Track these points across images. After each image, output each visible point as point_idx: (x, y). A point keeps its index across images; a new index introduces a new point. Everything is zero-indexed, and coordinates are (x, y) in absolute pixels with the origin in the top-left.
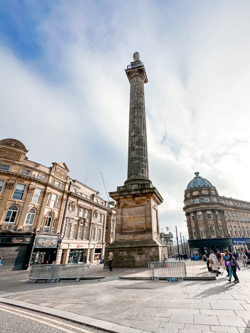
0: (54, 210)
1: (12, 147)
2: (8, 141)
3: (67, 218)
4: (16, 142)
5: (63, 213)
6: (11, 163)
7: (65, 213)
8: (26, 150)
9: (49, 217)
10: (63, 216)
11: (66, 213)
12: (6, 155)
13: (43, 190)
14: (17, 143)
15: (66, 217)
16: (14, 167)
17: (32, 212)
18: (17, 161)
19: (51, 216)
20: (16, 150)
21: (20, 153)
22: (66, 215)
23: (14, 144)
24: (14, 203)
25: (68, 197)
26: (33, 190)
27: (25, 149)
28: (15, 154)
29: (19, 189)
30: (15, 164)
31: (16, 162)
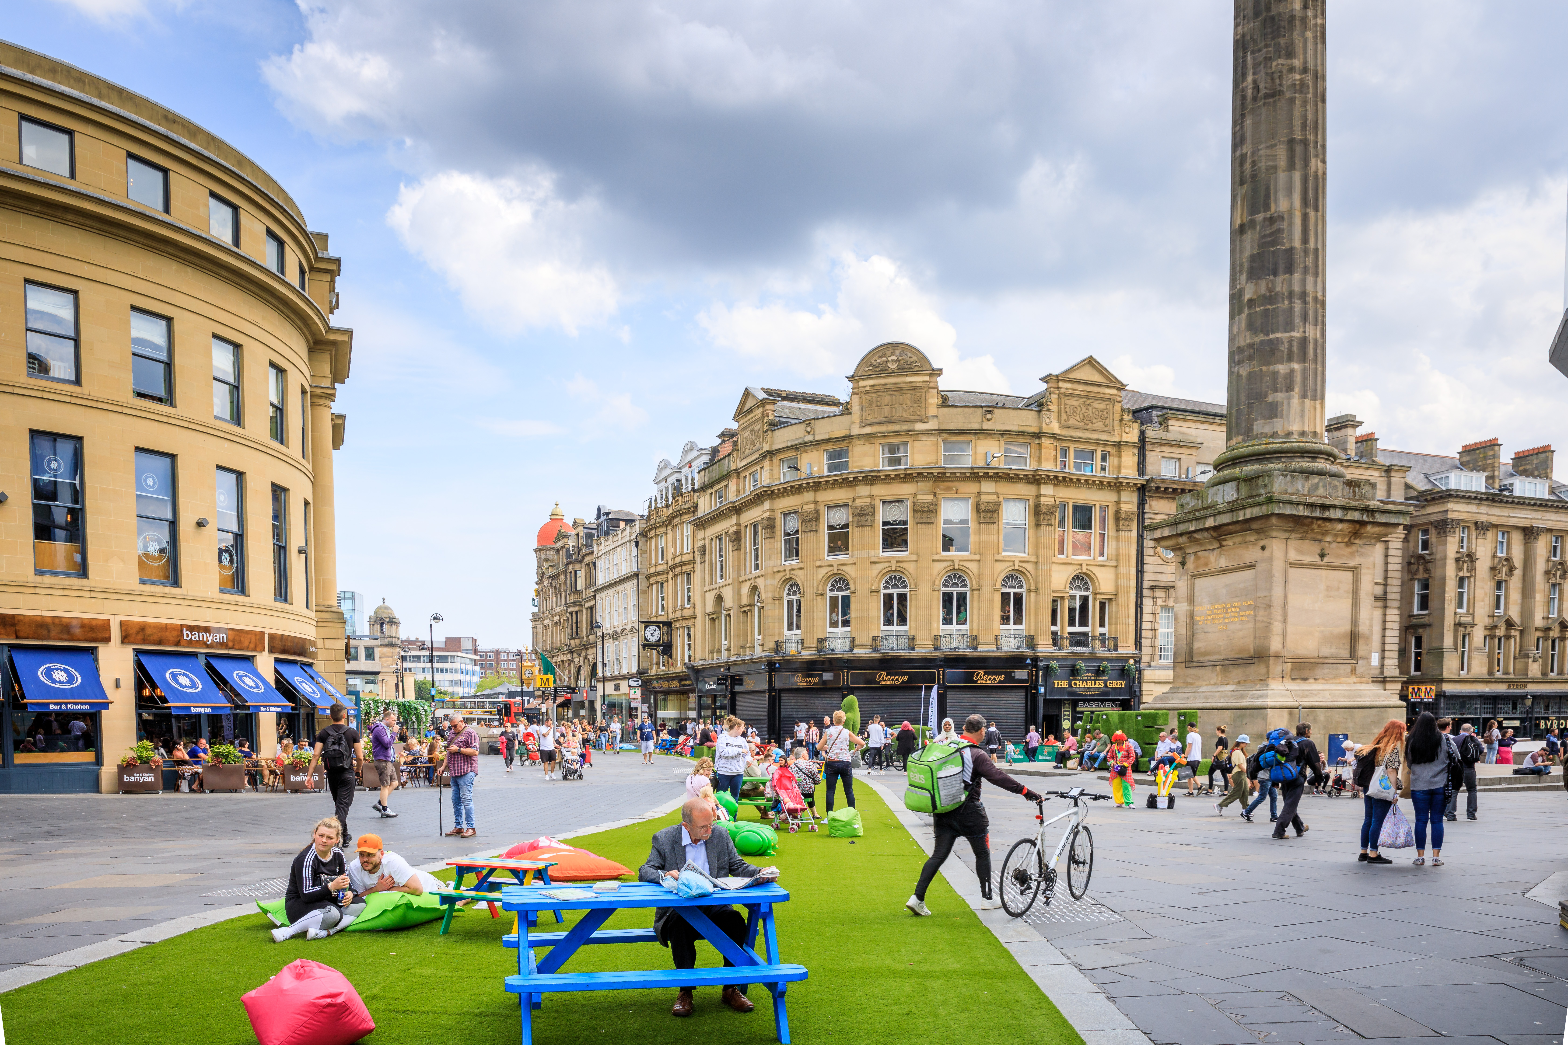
0: (1089, 568)
1: (893, 374)
2: (876, 357)
3: (1153, 588)
4: (897, 352)
5: (1133, 571)
6: (907, 433)
7: (1140, 572)
8: (933, 370)
9: (1078, 593)
10: (1133, 583)
11: (1146, 568)
12: (887, 411)
13: (1031, 503)
14: (901, 355)
15: (1146, 584)
16: (917, 444)
17: (1010, 587)
18: (921, 421)
19: (1087, 589)
20: (906, 383)
21: (920, 388)
22: (1146, 576)
23: (895, 361)
24: (952, 567)
25: (1142, 503)
26: (993, 511)
27: (929, 368)
28: (907, 398)
29: (952, 518)
30: (916, 434)
31: (919, 426)
